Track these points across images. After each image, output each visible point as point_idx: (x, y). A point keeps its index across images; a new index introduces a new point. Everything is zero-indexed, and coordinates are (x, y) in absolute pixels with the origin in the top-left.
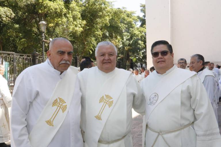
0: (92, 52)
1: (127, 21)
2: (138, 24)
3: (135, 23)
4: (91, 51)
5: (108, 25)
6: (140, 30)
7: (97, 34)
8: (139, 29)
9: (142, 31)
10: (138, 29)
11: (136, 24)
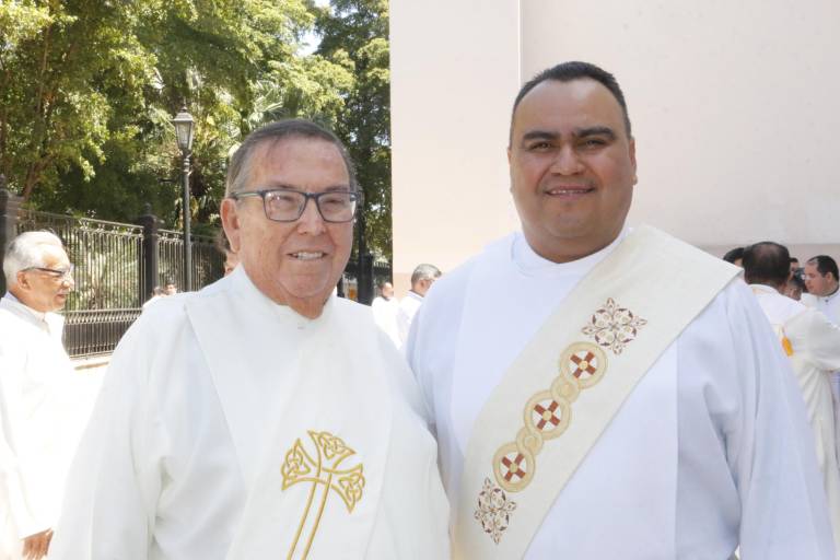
0: (95, 169)
1: (256, 17)
2: (307, 44)
3: (295, 31)
4: (87, 162)
5: (190, 14)
6: (319, 72)
7: (122, 60)
8: (314, 68)
9: (330, 81)
10: (308, 66)
11: (302, 40)
